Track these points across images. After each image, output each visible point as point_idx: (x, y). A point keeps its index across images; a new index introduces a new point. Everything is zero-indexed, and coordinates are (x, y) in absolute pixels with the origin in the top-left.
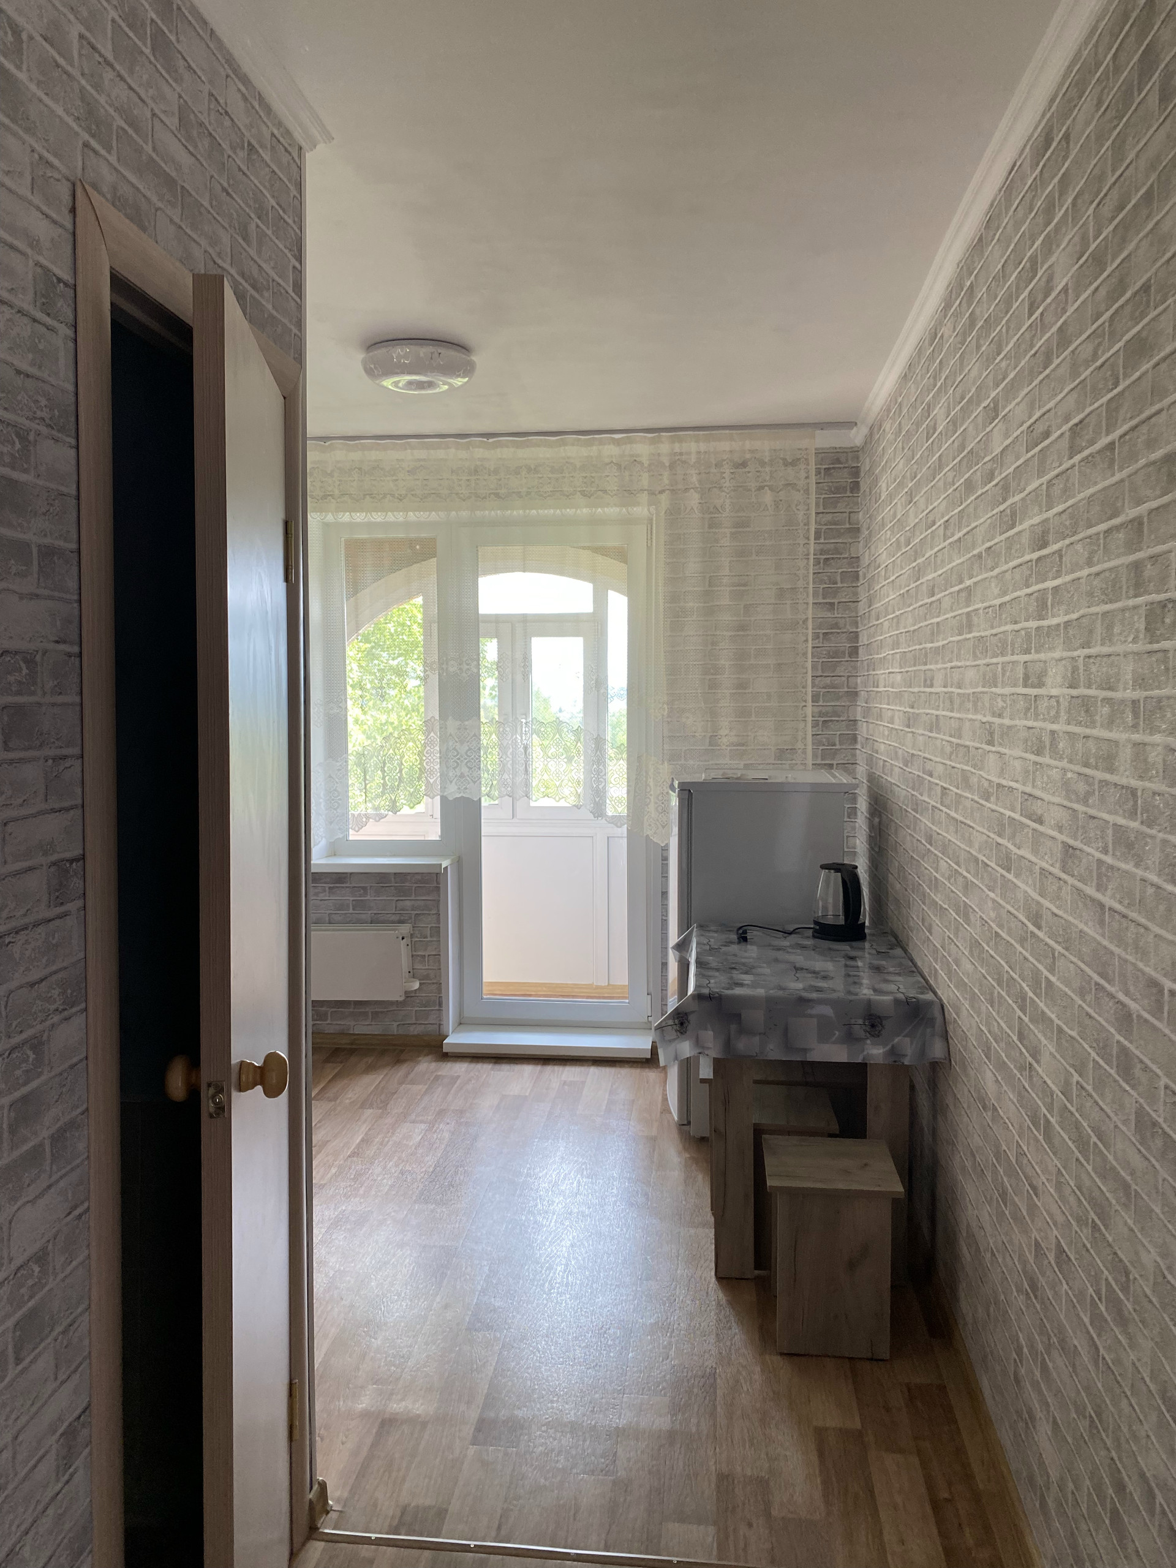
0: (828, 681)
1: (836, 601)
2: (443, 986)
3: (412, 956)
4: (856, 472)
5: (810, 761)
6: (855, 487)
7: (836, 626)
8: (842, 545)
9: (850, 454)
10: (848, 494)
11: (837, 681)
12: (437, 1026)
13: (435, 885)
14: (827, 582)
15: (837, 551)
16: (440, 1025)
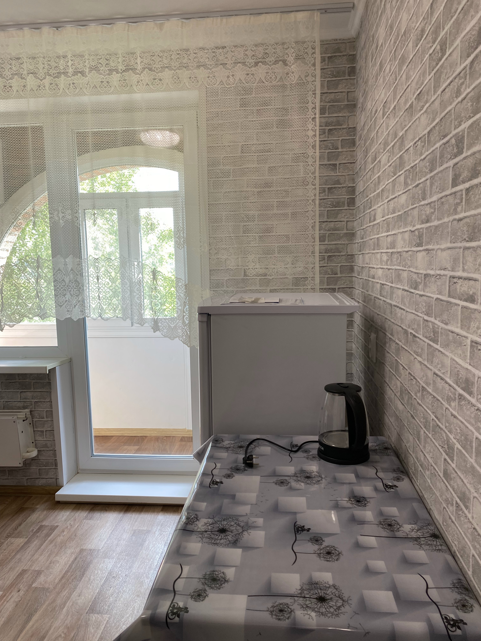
0: (332, 225)
1: (338, 163)
2: (57, 452)
3: (34, 431)
4: (353, 58)
5: (318, 287)
6: (353, 71)
7: (338, 182)
8: (342, 118)
9: (348, 44)
10: (347, 77)
11: (339, 225)
12: (54, 480)
13: (47, 381)
14: (331, 147)
15: (339, 123)
16: (56, 479)
